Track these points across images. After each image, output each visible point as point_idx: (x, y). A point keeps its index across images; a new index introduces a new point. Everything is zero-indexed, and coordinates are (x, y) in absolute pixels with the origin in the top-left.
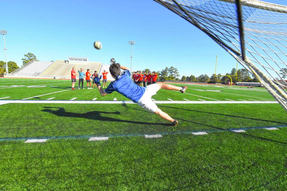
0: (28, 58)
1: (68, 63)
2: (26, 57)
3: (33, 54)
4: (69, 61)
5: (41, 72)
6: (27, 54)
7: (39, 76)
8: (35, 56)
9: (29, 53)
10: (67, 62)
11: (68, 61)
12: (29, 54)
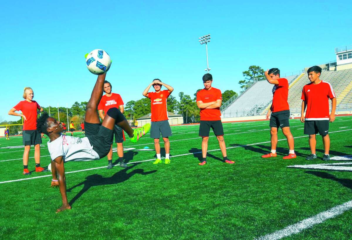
0: (249, 77)
1: (335, 70)
2: (246, 76)
3: (258, 68)
4: (339, 62)
5: (265, 105)
6: (247, 70)
7: (261, 114)
8: (262, 70)
9: (251, 66)
10: (332, 68)
11: (335, 64)
12: (251, 68)
